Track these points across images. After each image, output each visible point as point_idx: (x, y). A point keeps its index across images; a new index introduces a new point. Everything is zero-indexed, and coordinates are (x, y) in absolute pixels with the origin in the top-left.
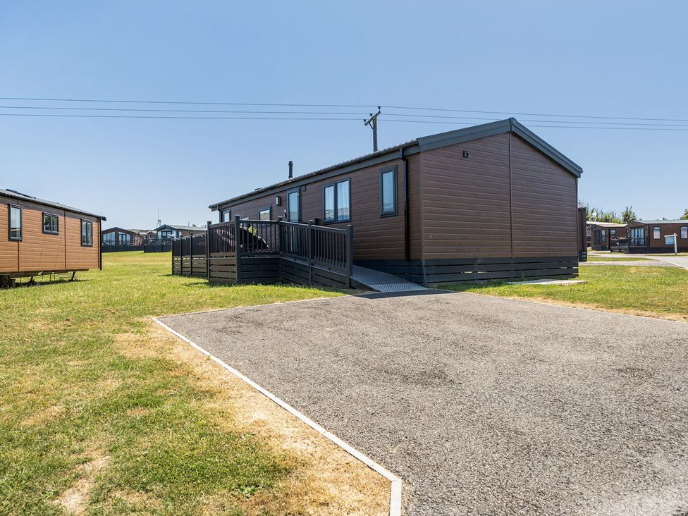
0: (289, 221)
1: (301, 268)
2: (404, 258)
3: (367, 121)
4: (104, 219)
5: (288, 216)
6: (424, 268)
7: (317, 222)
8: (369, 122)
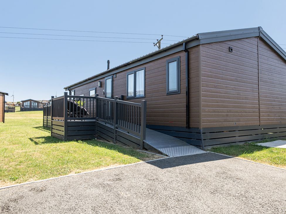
0: (106, 97)
1: (109, 130)
2: (185, 126)
3: (155, 44)
4: (7, 94)
5: (105, 93)
6: (202, 134)
7: (123, 98)
8: (156, 44)
